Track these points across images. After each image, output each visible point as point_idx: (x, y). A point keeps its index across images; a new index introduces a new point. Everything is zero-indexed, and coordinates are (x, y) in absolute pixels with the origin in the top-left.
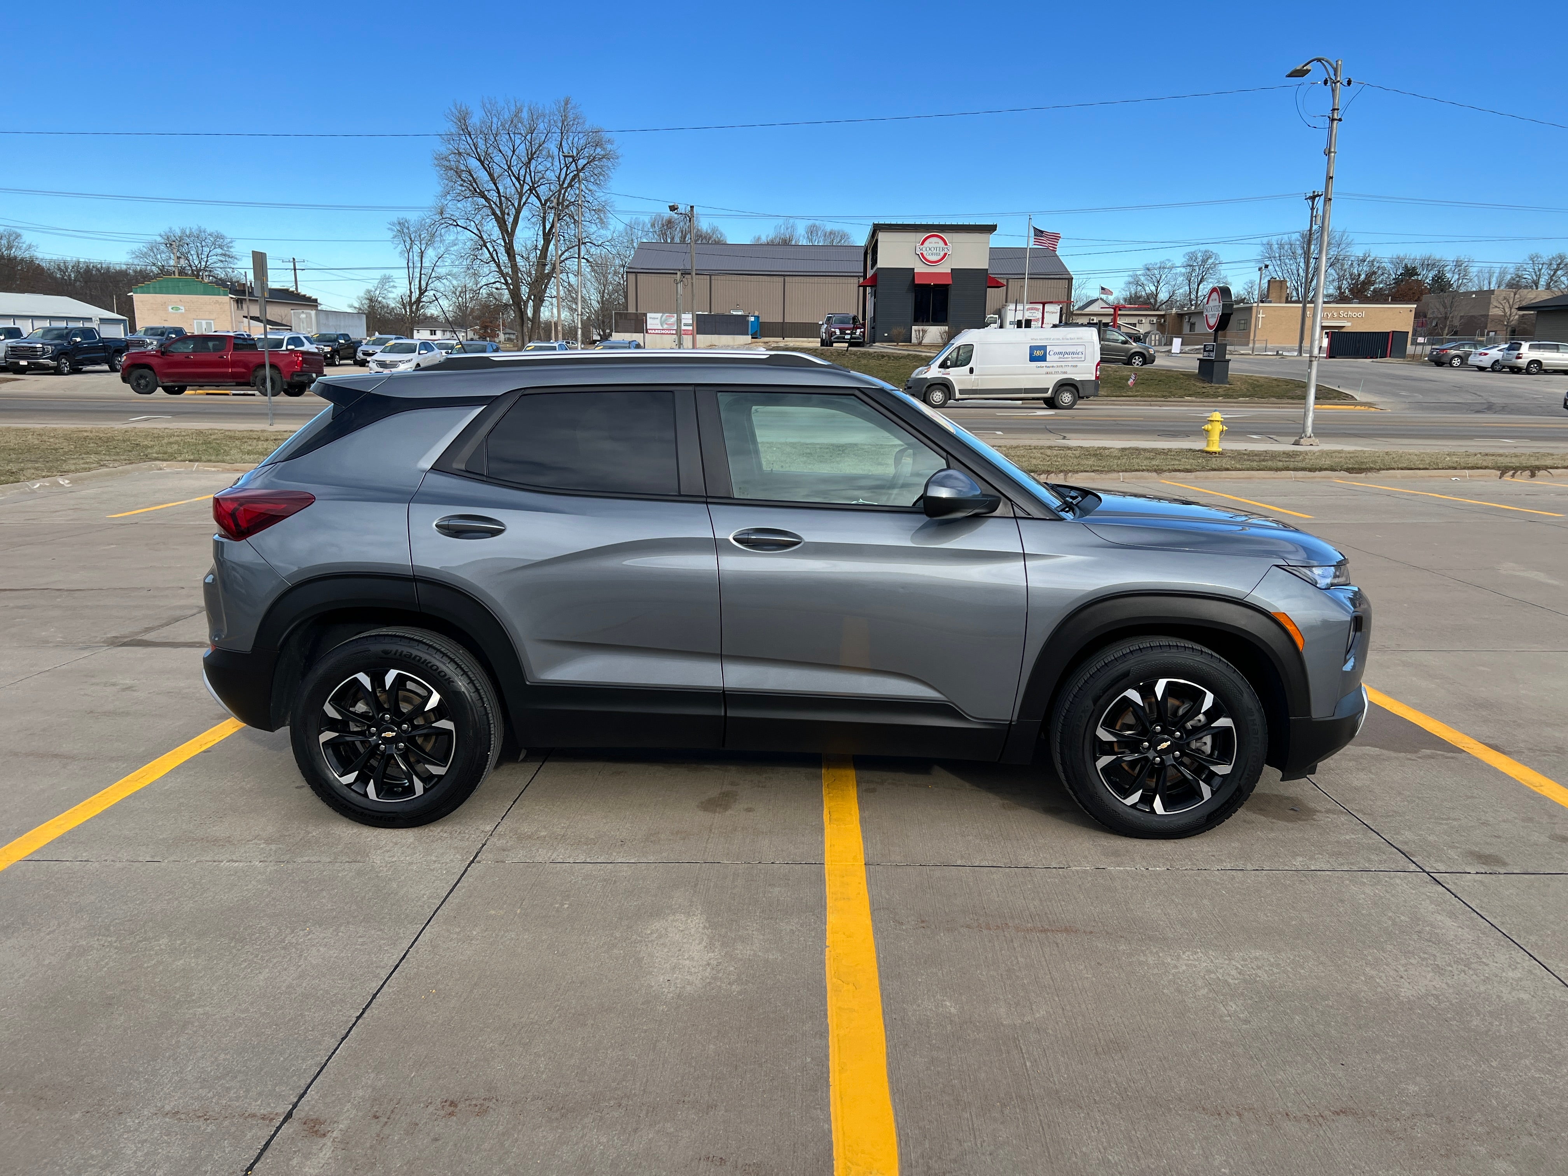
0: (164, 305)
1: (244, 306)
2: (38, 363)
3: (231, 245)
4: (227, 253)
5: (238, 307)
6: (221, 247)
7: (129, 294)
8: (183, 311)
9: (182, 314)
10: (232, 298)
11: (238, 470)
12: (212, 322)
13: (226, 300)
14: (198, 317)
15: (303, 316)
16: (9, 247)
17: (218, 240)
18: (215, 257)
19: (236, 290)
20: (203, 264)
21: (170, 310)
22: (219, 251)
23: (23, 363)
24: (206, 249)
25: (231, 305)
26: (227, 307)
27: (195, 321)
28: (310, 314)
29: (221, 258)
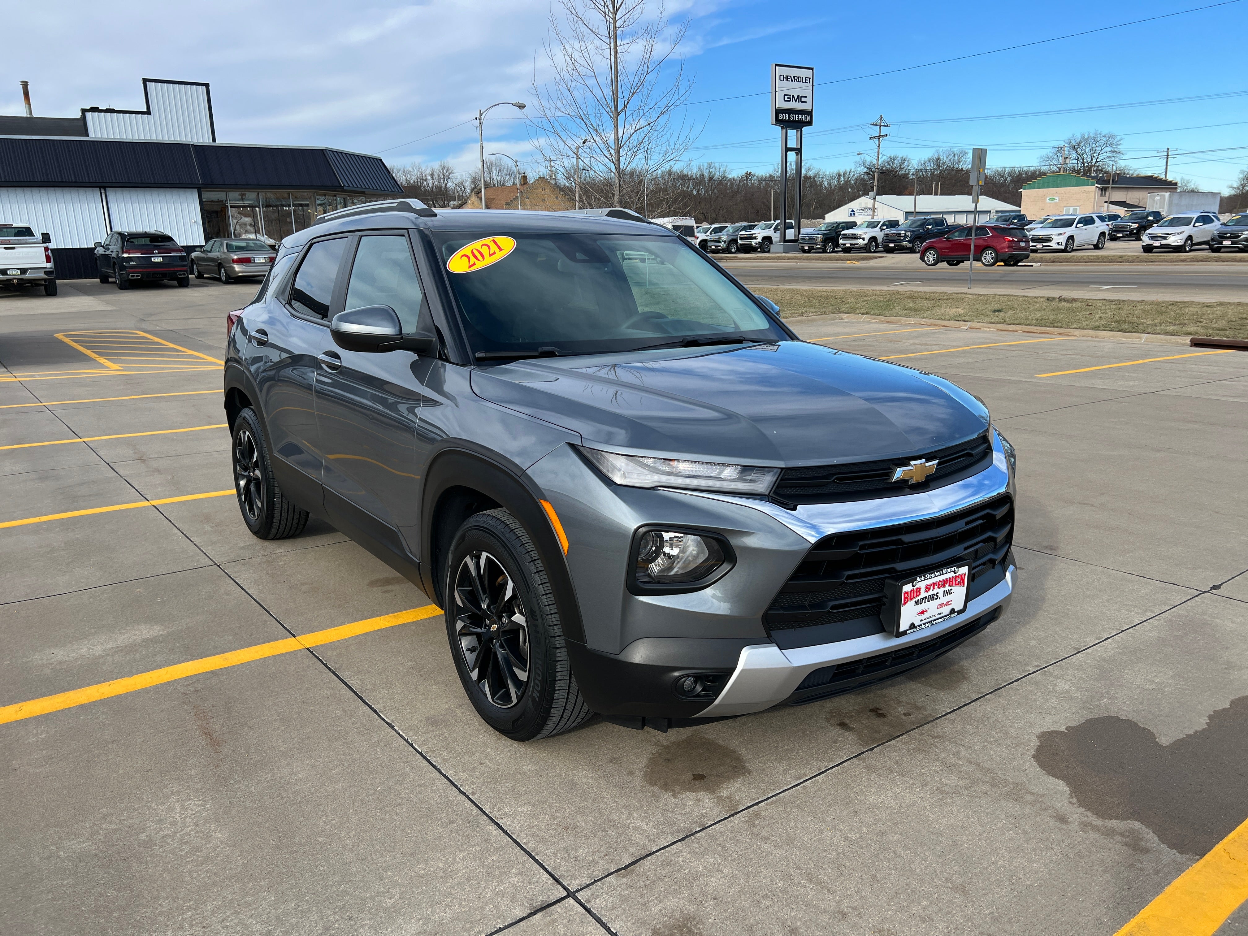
0: (1044, 196)
1: (1107, 193)
2: (900, 245)
3: (1120, 142)
4: (1116, 149)
5: (1101, 195)
6: (1111, 145)
7: (1020, 191)
8: (1057, 201)
9: (1056, 203)
10: (1097, 187)
11: (888, 322)
12: (1078, 208)
13: (1093, 189)
14: (1068, 205)
15: (1158, 198)
16: (959, 162)
17: (1110, 141)
18: (1105, 154)
19: (1104, 180)
20: (1094, 160)
21: (1048, 201)
22: (1109, 149)
23: (892, 245)
24: (1099, 149)
25: (1095, 193)
26: (1092, 195)
27: (1065, 208)
28: (1164, 196)
29: (1111, 155)
